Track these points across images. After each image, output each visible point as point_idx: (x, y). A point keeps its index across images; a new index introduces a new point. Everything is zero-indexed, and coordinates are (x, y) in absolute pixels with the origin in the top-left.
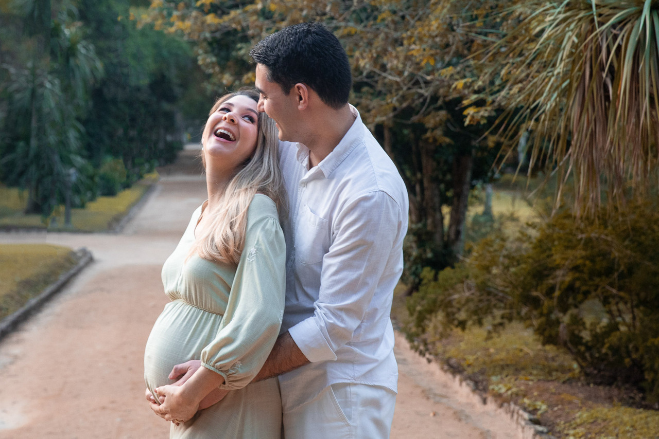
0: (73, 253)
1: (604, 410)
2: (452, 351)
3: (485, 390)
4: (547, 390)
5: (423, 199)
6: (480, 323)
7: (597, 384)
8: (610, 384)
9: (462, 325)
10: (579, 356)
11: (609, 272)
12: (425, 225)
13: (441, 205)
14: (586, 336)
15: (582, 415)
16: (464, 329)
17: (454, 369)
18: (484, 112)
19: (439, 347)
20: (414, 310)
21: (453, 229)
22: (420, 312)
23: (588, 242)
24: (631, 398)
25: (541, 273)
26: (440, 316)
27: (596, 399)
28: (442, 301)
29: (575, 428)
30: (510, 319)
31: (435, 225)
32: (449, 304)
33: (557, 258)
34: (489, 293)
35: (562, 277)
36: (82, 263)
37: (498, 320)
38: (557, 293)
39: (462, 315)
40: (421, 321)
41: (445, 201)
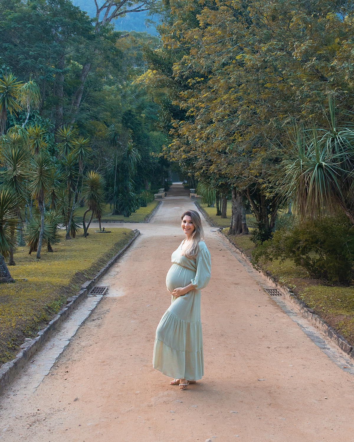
0: (133, 231)
1: (314, 287)
2: (269, 268)
3: (278, 281)
4: (297, 281)
5: (261, 213)
6: (277, 259)
7: (314, 278)
8: (318, 279)
9: (271, 259)
10: (309, 269)
11: (316, 242)
12: (262, 222)
13: (268, 214)
14: (311, 262)
15: (307, 289)
16: (271, 261)
17: (268, 274)
18: (272, 195)
19: (264, 266)
20: (255, 255)
21: (272, 223)
22: (256, 255)
23: (310, 233)
24: (325, 283)
25: (296, 242)
26: (264, 256)
27: (313, 283)
28: (264, 252)
29: (304, 293)
30: (287, 258)
31: (265, 222)
32: (266, 253)
33: (301, 237)
34: (279, 249)
35: (302, 244)
36: (136, 236)
37: (283, 258)
38: (301, 249)
39: (271, 257)
40: (257, 258)
41: (269, 212)
